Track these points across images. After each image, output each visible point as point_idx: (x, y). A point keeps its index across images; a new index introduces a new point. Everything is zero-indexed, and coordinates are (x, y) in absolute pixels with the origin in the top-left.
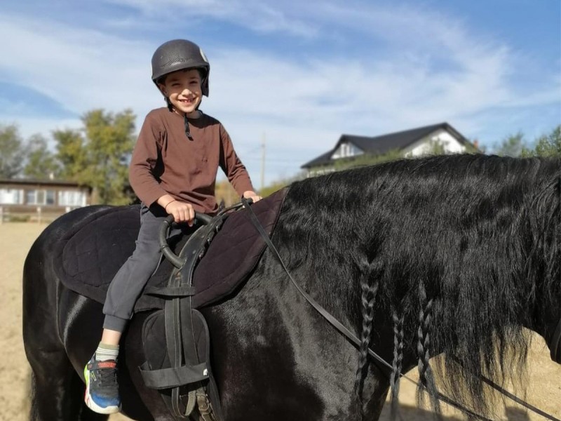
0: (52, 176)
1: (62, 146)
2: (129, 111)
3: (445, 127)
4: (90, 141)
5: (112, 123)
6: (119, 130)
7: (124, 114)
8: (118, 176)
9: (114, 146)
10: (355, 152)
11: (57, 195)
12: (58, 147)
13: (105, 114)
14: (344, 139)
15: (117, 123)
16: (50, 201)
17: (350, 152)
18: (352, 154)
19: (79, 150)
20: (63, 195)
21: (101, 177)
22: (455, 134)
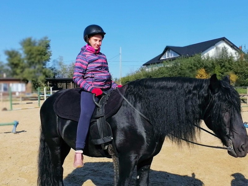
0: (5, 76)
1: (10, 58)
2: (46, 38)
3: (223, 39)
4: (26, 55)
5: (37, 44)
6: (41, 48)
7: (43, 39)
8: (42, 74)
9: (39, 57)
10: (174, 55)
11: (9, 85)
12: (8, 59)
13: (33, 39)
14: (167, 49)
15: (40, 45)
16: (5, 89)
17: (171, 56)
18: (173, 56)
19: (19, 61)
20: (12, 86)
21: (33, 75)
22: (229, 43)
